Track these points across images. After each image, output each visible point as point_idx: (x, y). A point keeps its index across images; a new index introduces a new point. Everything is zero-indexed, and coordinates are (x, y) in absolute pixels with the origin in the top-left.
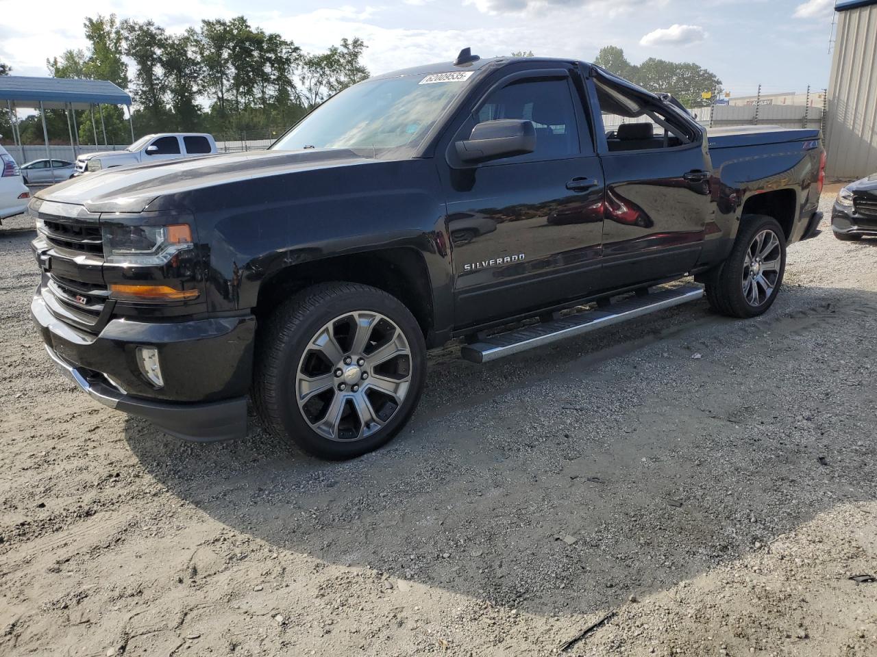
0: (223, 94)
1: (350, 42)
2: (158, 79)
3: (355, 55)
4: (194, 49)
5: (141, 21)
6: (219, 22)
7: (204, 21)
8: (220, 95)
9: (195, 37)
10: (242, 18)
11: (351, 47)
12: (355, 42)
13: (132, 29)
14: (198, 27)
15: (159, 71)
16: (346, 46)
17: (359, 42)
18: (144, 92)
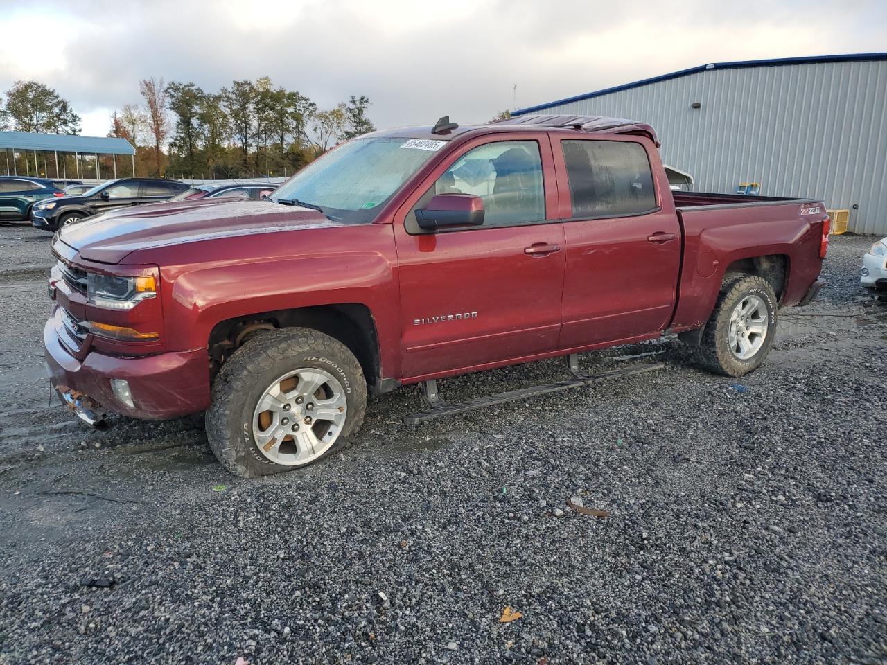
0: (246, 140)
1: (357, 99)
2: (194, 128)
3: (360, 111)
4: (226, 104)
5: (185, 82)
6: (246, 83)
7: (235, 82)
8: (244, 141)
9: (227, 94)
10: (267, 79)
11: (358, 103)
12: (362, 99)
13: (177, 89)
14: (230, 87)
15: (195, 122)
16: (354, 102)
17: (365, 99)
18: (182, 138)
